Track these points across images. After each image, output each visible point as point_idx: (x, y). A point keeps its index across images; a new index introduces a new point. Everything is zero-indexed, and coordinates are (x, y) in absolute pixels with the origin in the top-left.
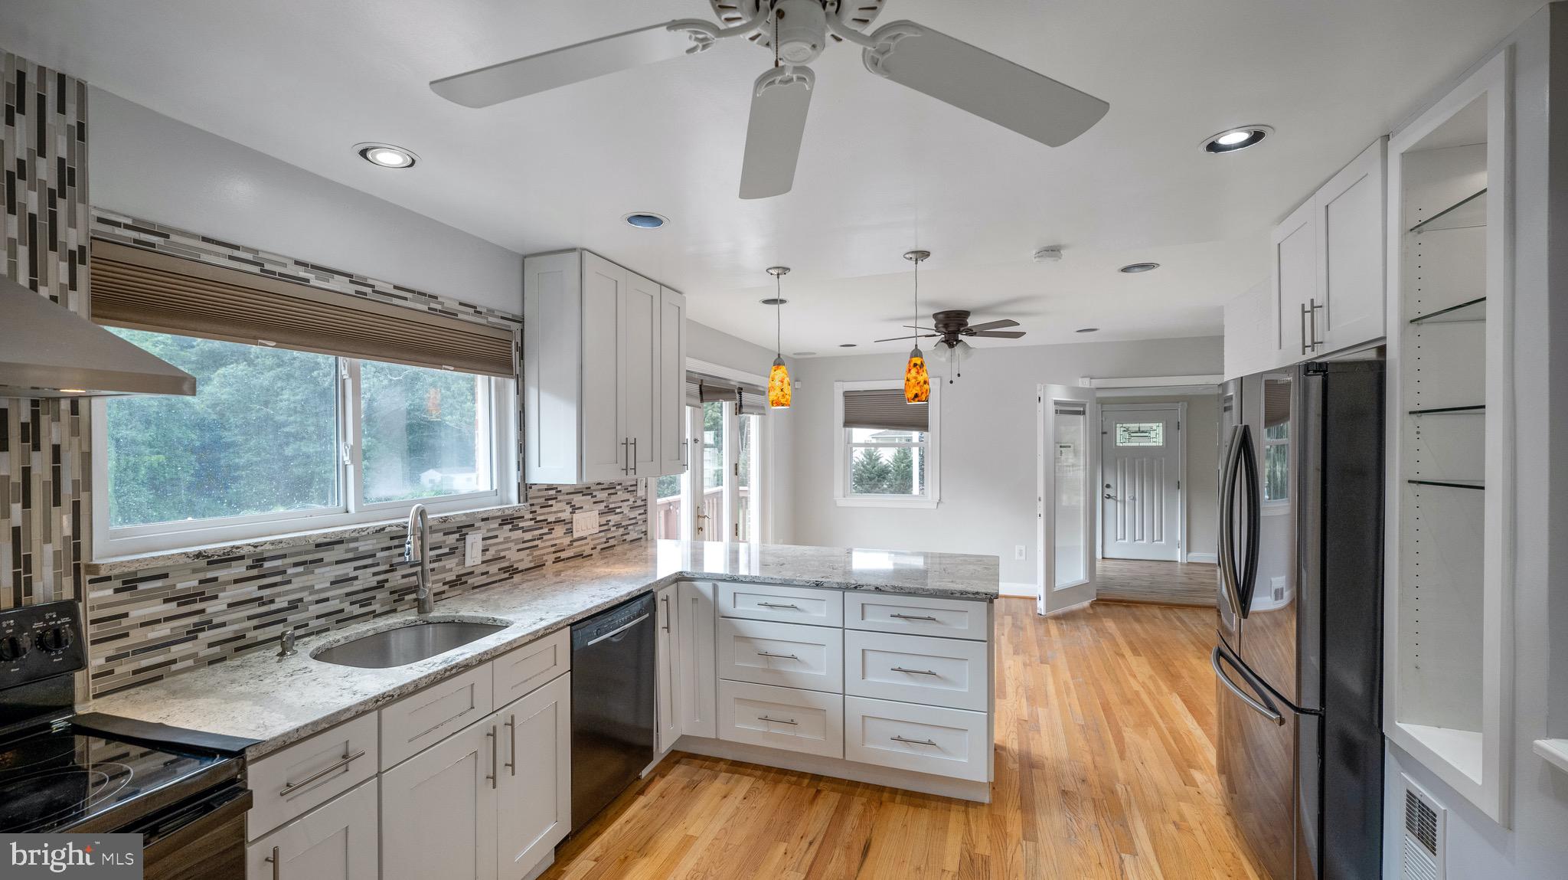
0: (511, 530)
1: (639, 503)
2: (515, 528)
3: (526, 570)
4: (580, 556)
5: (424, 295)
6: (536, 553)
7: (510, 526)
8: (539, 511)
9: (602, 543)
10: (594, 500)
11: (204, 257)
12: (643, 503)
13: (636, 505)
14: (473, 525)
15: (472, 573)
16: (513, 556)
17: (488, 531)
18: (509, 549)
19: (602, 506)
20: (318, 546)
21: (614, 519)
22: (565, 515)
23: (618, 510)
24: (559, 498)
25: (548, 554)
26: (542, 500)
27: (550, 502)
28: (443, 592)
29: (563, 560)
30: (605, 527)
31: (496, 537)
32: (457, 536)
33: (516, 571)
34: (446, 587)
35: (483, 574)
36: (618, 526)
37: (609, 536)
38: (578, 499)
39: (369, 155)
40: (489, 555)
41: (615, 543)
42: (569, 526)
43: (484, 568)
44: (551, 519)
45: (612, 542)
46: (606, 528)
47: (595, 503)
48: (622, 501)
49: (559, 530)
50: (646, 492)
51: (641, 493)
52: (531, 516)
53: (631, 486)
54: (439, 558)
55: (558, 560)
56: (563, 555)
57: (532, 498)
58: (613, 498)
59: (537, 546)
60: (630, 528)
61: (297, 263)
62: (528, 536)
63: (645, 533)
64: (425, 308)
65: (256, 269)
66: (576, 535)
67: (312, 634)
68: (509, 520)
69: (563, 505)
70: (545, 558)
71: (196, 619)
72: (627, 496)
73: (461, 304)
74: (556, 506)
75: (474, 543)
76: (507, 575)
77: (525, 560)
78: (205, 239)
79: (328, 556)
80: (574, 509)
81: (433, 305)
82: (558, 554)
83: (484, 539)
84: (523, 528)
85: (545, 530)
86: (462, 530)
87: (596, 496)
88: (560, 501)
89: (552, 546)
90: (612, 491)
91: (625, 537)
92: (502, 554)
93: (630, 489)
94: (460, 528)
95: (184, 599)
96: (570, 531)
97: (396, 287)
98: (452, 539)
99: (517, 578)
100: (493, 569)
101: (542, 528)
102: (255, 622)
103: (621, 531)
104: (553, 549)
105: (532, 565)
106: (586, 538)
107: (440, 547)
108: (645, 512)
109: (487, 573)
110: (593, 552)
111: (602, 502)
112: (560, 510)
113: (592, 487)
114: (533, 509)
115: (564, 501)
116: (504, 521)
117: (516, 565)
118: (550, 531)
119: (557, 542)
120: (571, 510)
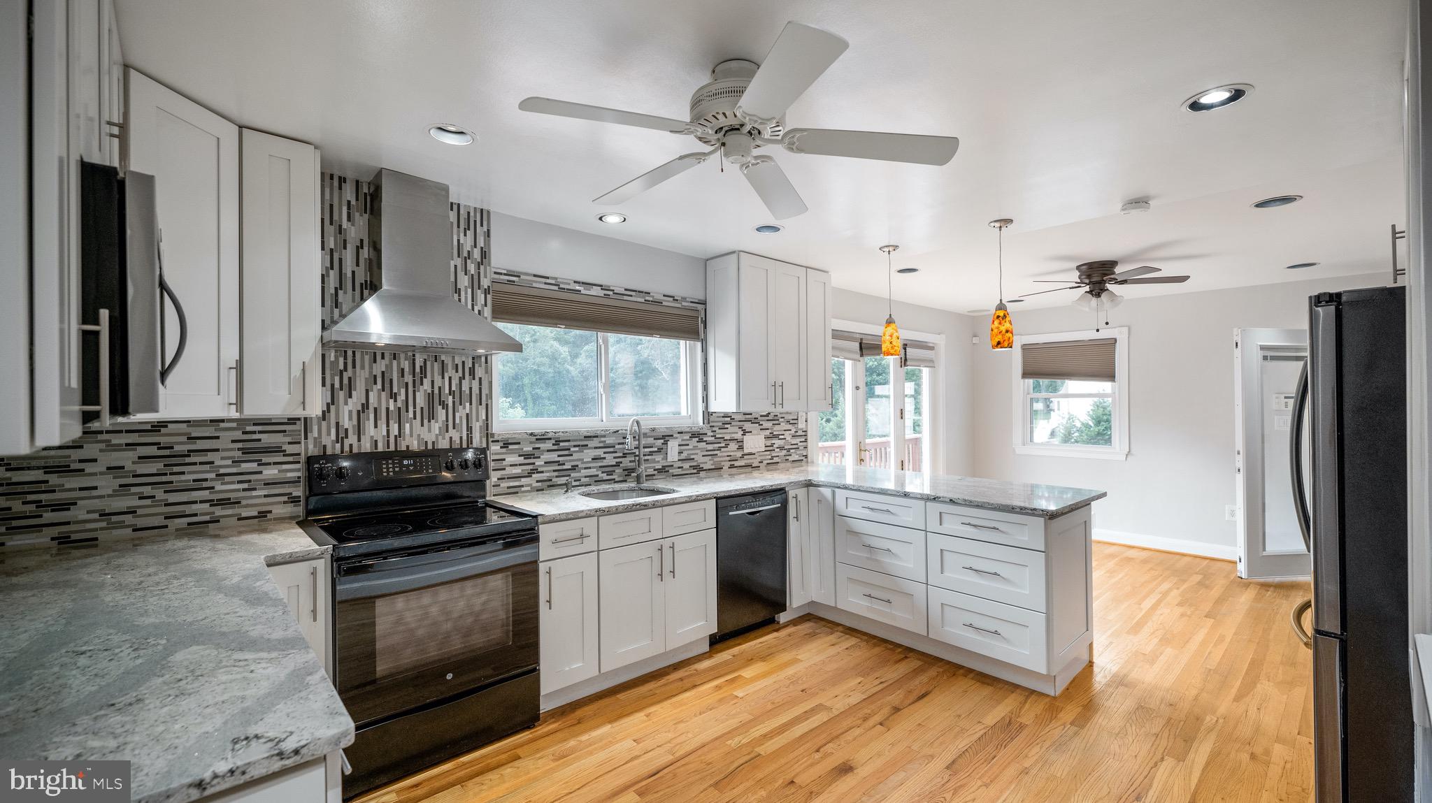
0: (698, 442)
1: (800, 433)
2: (701, 441)
3: (709, 470)
4: (750, 466)
5: (642, 292)
6: (715, 460)
7: (697, 439)
8: (718, 431)
9: (768, 459)
10: (761, 427)
11: (534, 285)
12: (804, 434)
13: (797, 434)
14: (672, 436)
15: (672, 466)
16: (699, 459)
17: (683, 440)
18: (697, 454)
19: (767, 433)
20: (585, 437)
21: (777, 443)
22: (739, 435)
23: (781, 437)
24: (733, 423)
25: (725, 461)
26: (720, 424)
27: (726, 426)
28: (654, 475)
29: (737, 467)
30: (769, 448)
31: (688, 445)
32: (662, 441)
33: (702, 470)
34: (656, 472)
35: (679, 468)
36: (781, 448)
37: (774, 455)
38: (747, 426)
39: (603, 219)
40: (684, 456)
41: (779, 461)
42: (740, 444)
43: (680, 464)
44: (727, 437)
45: (776, 460)
46: (771, 448)
47: (761, 429)
48: (785, 430)
49: (733, 446)
50: (807, 425)
51: (801, 425)
52: (712, 434)
53: (793, 420)
54: (651, 453)
55: (732, 467)
56: (736, 464)
57: (712, 422)
58: (777, 428)
59: (717, 455)
60: (792, 451)
61: (575, 282)
62: (710, 447)
63: (806, 456)
64: (643, 300)
65: (556, 288)
66: (746, 451)
67: (582, 485)
68: (697, 435)
69: (736, 429)
70: (723, 463)
71: (531, 467)
72: (789, 427)
73: (664, 296)
74: (731, 429)
75: (673, 447)
76: (695, 471)
77: (708, 463)
78: (535, 276)
79: (592, 443)
80: (745, 433)
81: (647, 298)
82: (733, 463)
83: (679, 445)
84: (706, 441)
85: (723, 445)
86: (666, 438)
87: (762, 425)
88: (733, 426)
89: (728, 456)
90: (777, 422)
91: (787, 457)
92: (692, 457)
93: (792, 422)
94: (664, 437)
95: (527, 456)
96: (741, 448)
97: (626, 290)
98: (659, 442)
99: (702, 474)
100: (686, 465)
101: (720, 443)
102: (556, 474)
103: (784, 452)
104: (729, 458)
105: (713, 467)
106: (754, 454)
107: (652, 447)
108: (806, 441)
109: (682, 467)
110: (760, 464)
111: (768, 429)
112: (734, 432)
113: (760, 418)
114: (714, 429)
115: (736, 426)
116: (693, 435)
117: (701, 466)
118: (727, 446)
119: (731, 454)
120: (742, 433)
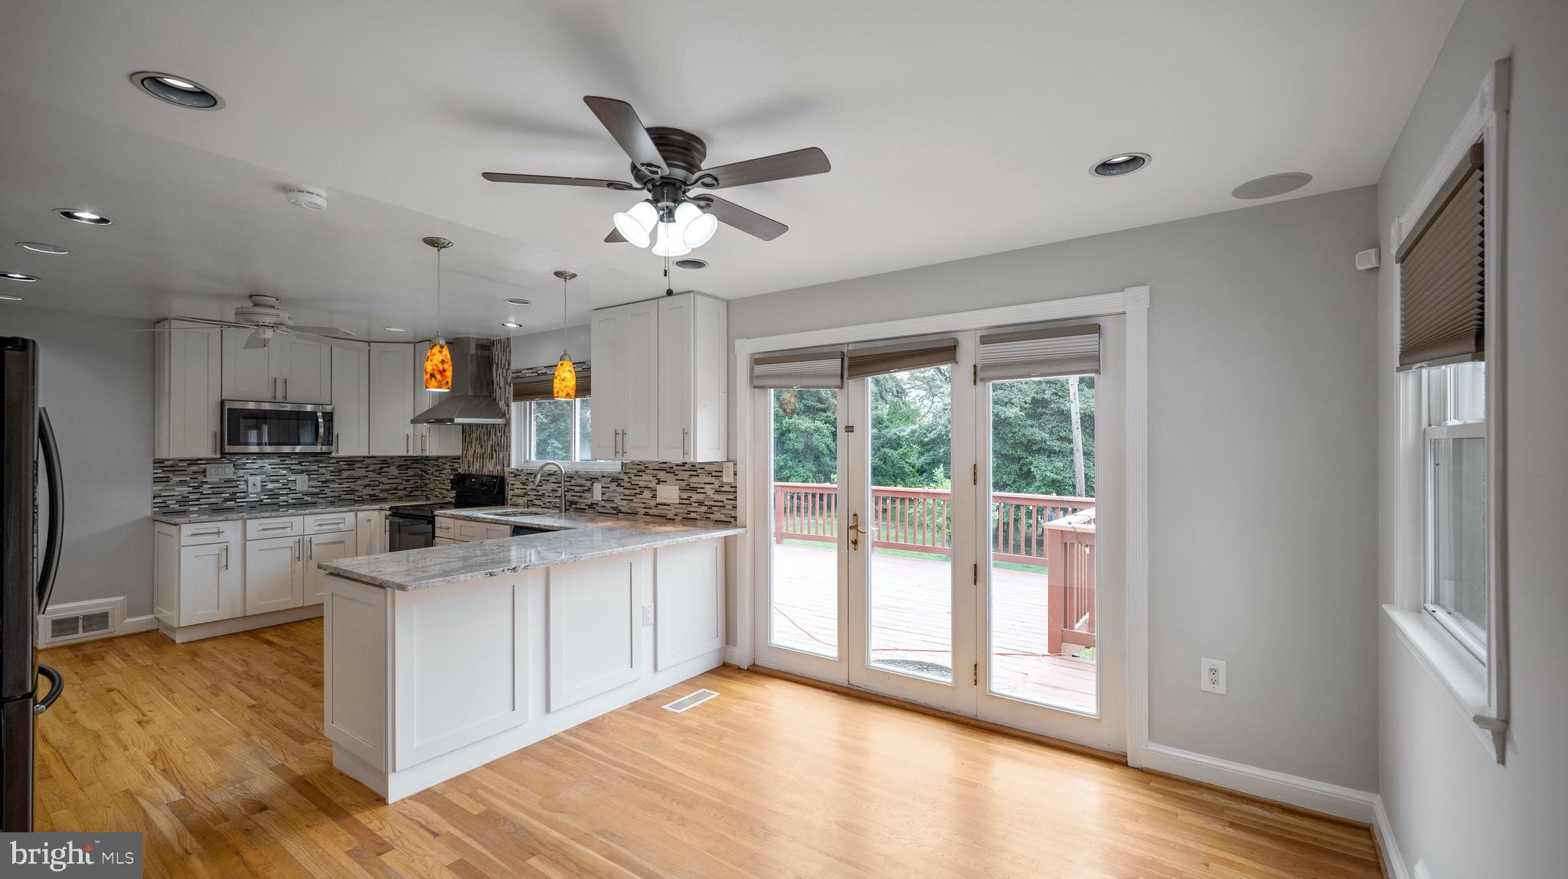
0: (617, 486)
1: (727, 488)
2: (619, 485)
3: (626, 512)
4: (665, 516)
6: (632, 504)
7: (616, 484)
8: (634, 478)
9: (683, 513)
10: (677, 477)
12: (733, 490)
13: (722, 489)
14: (598, 479)
15: (597, 504)
16: (618, 501)
17: (605, 484)
18: (615, 497)
19: (683, 484)
21: (696, 497)
22: (653, 485)
23: (699, 490)
24: (647, 471)
26: (635, 471)
27: (640, 474)
28: (585, 509)
29: (651, 515)
30: (685, 502)
31: (609, 488)
32: (591, 482)
33: (620, 512)
34: (587, 507)
35: (603, 507)
36: (701, 504)
37: (690, 509)
38: (662, 475)
40: (605, 498)
41: (698, 517)
42: (654, 493)
43: (603, 503)
44: (642, 484)
45: (693, 515)
46: (687, 502)
47: (676, 480)
48: (704, 484)
49: (647, 494)
50: (735, 479)
51: (727, 478)
52: (629, 480)
53: (715, 472)
54: (584, 492)
55: (646, 514)
56: (650, 512)
57: (628, 469)
58: (694, 479)
60: (714, 508)
62: (627, 492)
63: (735, 518)
66: (659, 500)
69: (650, 477)
70: (638, 509)
71: (524, 491)
72: (710, 479)
74: (645, 477)
75: (597, 488)
76: (615, 512)
77: (625, 506)
79: (552, 479)
80: (659, 482)
82: (647, 510)
83: (602, 487)
85: (638, 492)
86: (593, 479)
87: (678, 475)
88: (648, 474)
89: (642, 503)
90: (695, 473)
91: (708, 515)
92: (612, 499)
93: (714, 474)
95: (524, 484)
96: (654, 497)
98: (588, 484)
99: (620, 515)
100: (608, 505)
101: (636, 489)
103: (704, 509)
104: (643, 505)
105: (629, 511)
106: (669, 505)
108: (735, 499)
109: (605, 507)
110: (675, 517)
111: (684, 480)
112: (646, 479)
113: (675, 468)
114: (630, 475)
115: (650, 474)
116: (614, 480)
117: (620, 508)
118: (641, 493)
119: (646, 501)
120: (656, 481)
